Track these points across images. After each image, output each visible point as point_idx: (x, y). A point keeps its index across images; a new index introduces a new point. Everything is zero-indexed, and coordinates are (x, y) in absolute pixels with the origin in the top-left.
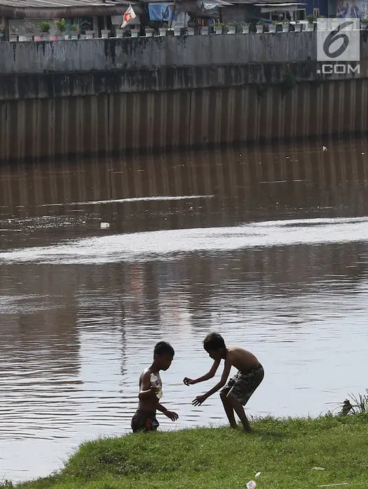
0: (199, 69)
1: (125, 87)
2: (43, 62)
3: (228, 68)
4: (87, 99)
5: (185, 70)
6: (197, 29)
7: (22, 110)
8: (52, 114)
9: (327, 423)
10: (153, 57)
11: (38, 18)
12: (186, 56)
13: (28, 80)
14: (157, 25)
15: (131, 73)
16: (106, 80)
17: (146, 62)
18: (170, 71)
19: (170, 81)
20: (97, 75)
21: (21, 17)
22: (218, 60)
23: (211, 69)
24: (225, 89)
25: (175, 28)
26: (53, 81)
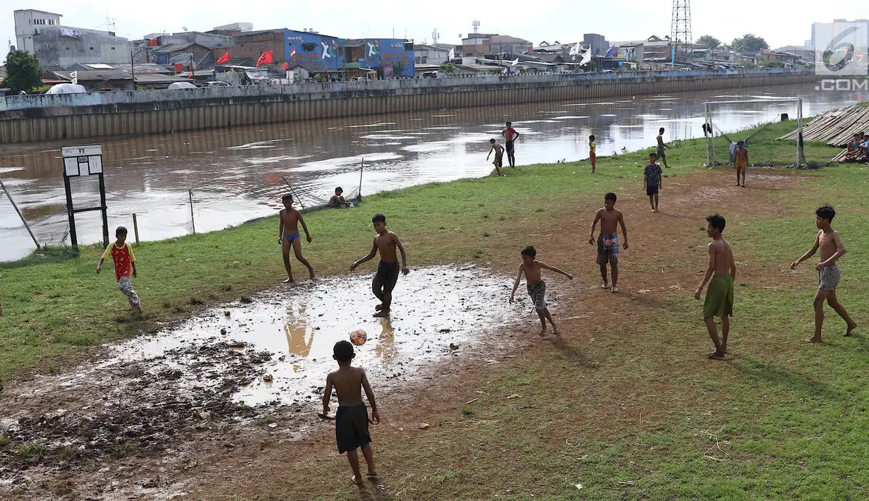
0: (522, 83)
1: (504, 88)
2: (484, 82)
3: (529, 83)
4: (495, 91)
5: (518, 84)
6: (522, 74)
7: (479, 93)
8: (486, 94)
9: (554, 165)
10: (511, 81)
11: (482, 71)
12: (519, 81)
13: (481, 86)
14: (513, 72)
15: (506, 84)
16: (499, 86)
17: (509, 82)
18: (515, 84)
19: (515, 86)
20: (497, 85)
21: (479, 71)
22: (527, 81)
23: (525, 84)
24: (529, 88)
25: (517, 73)
26: (486, 86)
